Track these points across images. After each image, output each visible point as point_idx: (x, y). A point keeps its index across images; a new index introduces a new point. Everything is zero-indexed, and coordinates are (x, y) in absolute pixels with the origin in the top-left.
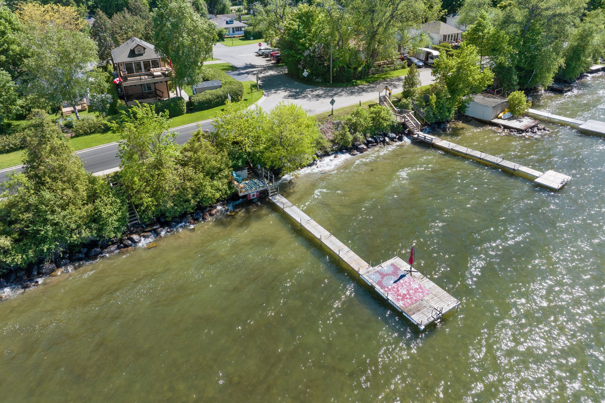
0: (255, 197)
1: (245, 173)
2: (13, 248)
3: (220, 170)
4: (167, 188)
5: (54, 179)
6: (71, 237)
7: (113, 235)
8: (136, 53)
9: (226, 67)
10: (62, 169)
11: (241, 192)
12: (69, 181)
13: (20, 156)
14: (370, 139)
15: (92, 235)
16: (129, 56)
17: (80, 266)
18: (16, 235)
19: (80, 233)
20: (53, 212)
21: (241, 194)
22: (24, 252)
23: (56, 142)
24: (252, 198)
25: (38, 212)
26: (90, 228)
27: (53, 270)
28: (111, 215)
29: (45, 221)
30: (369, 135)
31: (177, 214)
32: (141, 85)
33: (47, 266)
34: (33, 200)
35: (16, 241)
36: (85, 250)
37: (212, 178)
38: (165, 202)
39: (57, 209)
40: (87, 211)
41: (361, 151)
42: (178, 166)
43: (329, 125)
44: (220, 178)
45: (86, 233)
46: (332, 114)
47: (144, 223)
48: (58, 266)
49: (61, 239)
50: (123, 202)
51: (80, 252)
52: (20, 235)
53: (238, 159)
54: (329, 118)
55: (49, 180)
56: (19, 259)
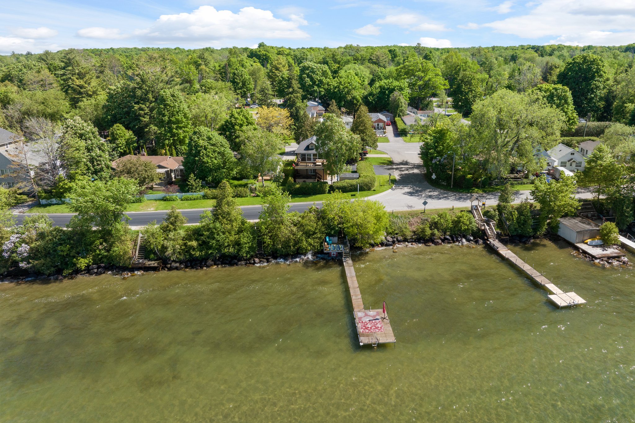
0: (335, 255)
1: (336, 239)
2: (197, 248)
3: (314, 233)
4: (280, 236)
5: (224, 218)
6: (224, 250)
7: (245, 255)
8: (310, 148)
9: (385, 162)
10: (229, 214)
11: (325, 250)
12: (230, 220)
13: (213, 202)
14: (448, 237)
15: (234, 252)
16: (305, 150)
17: (225, 267)
18: (200, 242)
19: (229, 249)
20: (218, 234)
21: (325, 251)
22: (201, 251)
23: (230, 199)
24: (332, 255)
25: (212, 233)
26: (235, 248)
27: (212, 265)
28: (246, 243)
29: (214, 238)
30: (448, 233)
31: (283, 253)
32: (307, 170)
33: (210, 262)
34: (211, 226)
35: (200, 245)
36: (229, 259)
37: (309, 237)
38: (278, 244)
39: (220, 233)
40: (235, 238)
41: (436, 244)
42: (292, 225)
43: (418, 220)
44: (314, 238)
45: (231, 250)
46: (424, 212)
47: (265, 254)
48: (215, 264)
49: (219, 250)
50: (254, 238)
51: (227, 260)
52: (202, 242)
53: (332, 229)
54: (420, 214)
55: (221, 218)
56: (198, 254)
